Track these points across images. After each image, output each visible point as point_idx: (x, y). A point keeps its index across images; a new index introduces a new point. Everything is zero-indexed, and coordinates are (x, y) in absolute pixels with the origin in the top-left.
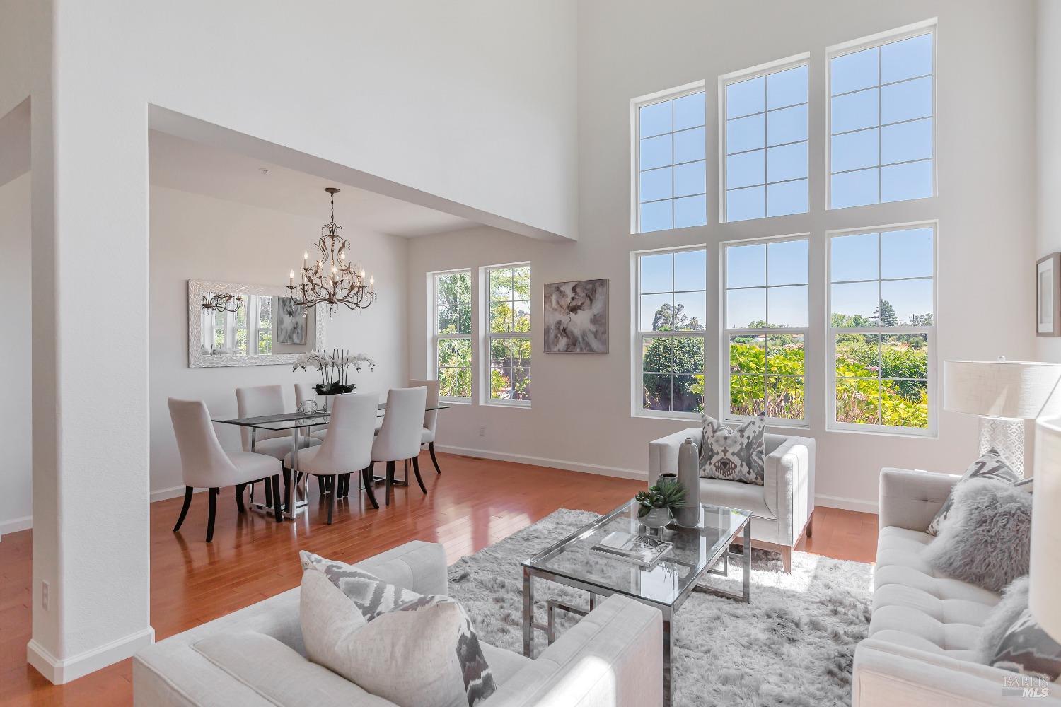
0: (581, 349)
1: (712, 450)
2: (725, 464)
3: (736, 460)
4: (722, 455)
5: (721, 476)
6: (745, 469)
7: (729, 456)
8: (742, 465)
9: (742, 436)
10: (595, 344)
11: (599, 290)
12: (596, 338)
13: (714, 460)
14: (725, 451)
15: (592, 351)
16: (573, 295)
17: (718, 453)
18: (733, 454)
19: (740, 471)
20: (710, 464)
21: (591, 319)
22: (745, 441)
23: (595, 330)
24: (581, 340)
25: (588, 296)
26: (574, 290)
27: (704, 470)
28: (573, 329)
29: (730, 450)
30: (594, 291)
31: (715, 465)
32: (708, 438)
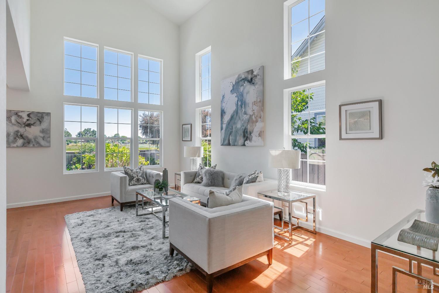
0: (34, 145)
1: (133, 176)
2: (138, 180)
3: (141, 178)
4: (137, 177)
5: (137, 184)
6: (144, 180)
7: (139, 177)
8: (143, 179)
9: (141, 171)
10: (43, 143)
11: (46, 118)
12: (43, 140)
13: (134, 179)
14: (137, 176)
15: (40, 146)
16: (28, 118)
17: (135, 177)
18: (140, 176)
19: (142, 181)
20: (133, 181)
21: (40, 131)
22: (142, 172)
23: (43, 136)
24: (33, 140)
25: (39, 120)
26: (29, 115)
27: (131, 183)
28: (28, 135)
29: (139, 176)
30: (42, 117)
31: (135, 181)
32: (130, 173)
